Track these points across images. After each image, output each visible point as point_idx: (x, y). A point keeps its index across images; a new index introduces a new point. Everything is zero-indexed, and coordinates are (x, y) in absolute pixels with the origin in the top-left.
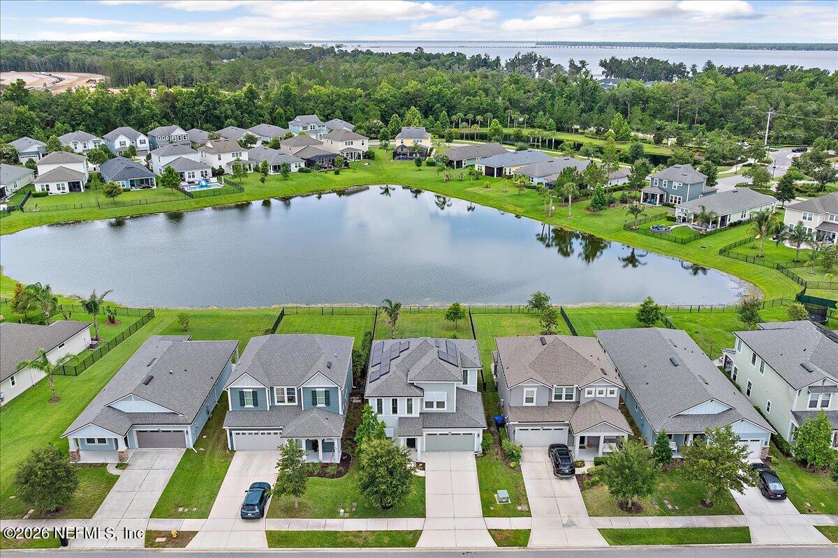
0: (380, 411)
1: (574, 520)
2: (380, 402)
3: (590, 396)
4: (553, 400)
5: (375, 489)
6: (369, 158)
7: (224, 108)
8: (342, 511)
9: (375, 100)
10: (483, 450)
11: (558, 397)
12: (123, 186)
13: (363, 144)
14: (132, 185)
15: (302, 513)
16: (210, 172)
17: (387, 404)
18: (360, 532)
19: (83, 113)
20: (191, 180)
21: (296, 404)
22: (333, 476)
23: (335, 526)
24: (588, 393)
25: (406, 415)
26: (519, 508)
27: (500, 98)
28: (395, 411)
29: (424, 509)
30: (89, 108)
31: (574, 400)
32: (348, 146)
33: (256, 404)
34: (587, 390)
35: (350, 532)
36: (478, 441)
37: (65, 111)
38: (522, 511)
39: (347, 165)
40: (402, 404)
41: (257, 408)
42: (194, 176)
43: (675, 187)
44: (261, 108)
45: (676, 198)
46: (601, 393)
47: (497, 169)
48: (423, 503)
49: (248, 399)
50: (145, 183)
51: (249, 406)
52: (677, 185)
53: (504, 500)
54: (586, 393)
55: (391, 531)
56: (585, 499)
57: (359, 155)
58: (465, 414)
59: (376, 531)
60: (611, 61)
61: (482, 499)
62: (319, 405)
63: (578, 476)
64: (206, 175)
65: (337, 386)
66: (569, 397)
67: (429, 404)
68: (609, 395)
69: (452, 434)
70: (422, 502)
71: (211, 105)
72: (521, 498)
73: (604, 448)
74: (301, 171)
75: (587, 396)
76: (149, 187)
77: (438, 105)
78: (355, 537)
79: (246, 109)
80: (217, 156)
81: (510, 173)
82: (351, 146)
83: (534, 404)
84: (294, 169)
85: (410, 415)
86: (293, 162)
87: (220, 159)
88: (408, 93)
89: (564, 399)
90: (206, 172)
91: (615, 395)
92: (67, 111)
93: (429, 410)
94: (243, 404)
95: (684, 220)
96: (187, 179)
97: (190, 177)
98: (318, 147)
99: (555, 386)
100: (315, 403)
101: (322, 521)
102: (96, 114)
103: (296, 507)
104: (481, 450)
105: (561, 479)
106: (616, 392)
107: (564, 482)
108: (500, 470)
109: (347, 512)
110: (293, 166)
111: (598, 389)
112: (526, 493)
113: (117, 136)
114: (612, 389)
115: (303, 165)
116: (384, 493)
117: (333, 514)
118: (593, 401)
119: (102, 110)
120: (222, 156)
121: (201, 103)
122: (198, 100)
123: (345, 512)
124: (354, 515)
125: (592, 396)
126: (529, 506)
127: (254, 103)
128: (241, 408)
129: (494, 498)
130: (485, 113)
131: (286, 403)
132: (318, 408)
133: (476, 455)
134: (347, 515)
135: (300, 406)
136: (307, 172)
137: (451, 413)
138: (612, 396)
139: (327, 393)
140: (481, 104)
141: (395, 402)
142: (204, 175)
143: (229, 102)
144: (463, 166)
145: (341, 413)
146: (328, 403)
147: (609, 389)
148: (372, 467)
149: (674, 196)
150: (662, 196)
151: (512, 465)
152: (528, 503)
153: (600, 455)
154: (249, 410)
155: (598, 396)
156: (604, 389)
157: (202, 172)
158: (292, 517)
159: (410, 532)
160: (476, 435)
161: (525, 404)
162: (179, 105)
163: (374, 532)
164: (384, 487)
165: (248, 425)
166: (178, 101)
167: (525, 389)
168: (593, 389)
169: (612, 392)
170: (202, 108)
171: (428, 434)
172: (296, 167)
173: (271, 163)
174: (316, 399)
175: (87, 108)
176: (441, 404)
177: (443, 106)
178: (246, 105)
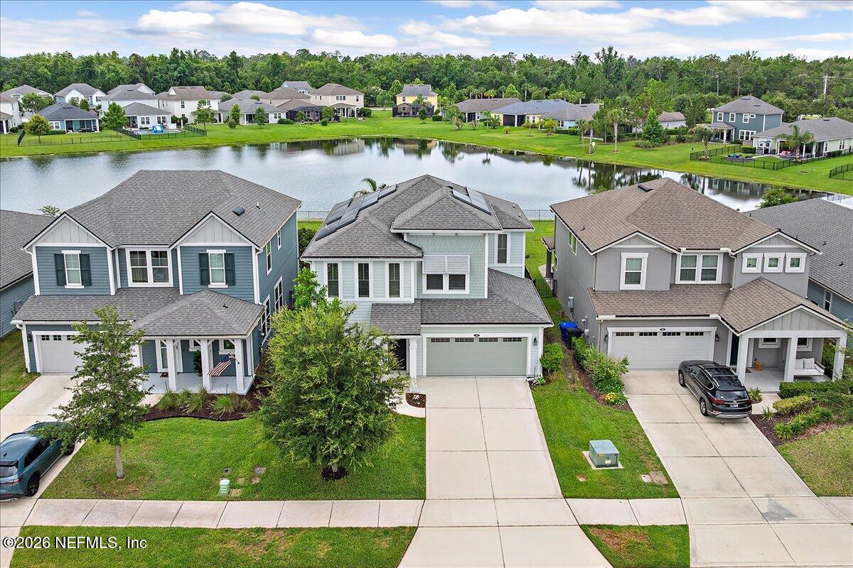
0: (333, 288)
1: (784, 503)
2: (333, 270)
3: (752, 270)
4: (678, 281)
5: (299, 422)
6: (365, 115)
7: (202, 75)
8: (225, 482)
9: (376, 72)
10: (544, 370)
11: (687, 274)
12: (57, 127)
13: (357, 100)
14: (70, 128)
15: (131, 488)
16: (169, 119)
17: (348, 276)
18: (259, 530)
19: (39, 76)
20: (143, 126)
21: (170, 284)
22: (225, 417)
23: (201, 516)
24: (749, 265)
25: (387, 299)
26: (646, 479)
27: (516, 72)
28: (364, 291)
29: (423, 480)
30: (46, 70)
31: (719, 280)
32: (339, 102)
33: (87, 281)
34: (746, 256)
35: (236, 531)
36: (534, 353)
37: (17, 73)
38: (653, 485)
39: (337, 119)
40: (379, 276)
41: (91, 291)
42: (148, 123)
43: (746, 120)
44: (246, 78)
45: (748, 133)
46: (774, 262)
47: (518, 116)
48: (421, 468)
49: (73, 268)
50: (86, 127)
51: (74, 285)
52: (749, 117)
53: (608, 462)
54: (745, 262)
55: (338, 529)
56: (792, 463)
57: (353, 112)
58: (506, 301)
59: (301, 529)
60: (629, 59)
61: (555, 461)
62: (212, 285)
63: (755, 419)
64: (164, 121)
65: (248, 244)
66: (709, 274)
67: (434, 281)
68: (789, 269)
69: (481, 340)
70: (416, 465)
71: (187, 71)
72: (644, 458)
73: (794, 368)
74: (281, 122)
75: (745, 269)
76: (90, 131)
77: (445, 79)
78: (245, 543)
79: (228, 78)
80: (179, 103)
81: (534, 121)
82: (343, 102)
83: (641, 286)
84: (272, 119)
85: (394, 300)
86: (271, 112)
87: (183, 107)
88: (412, 66)
89: (698, 280)
90: (164, 118)
91: (801, 269)
92: (20, 74)
93: (434, 293)
94: (61, 281)
95: (766, 151)
96: (139, 124)
97: (143, 123)
98: (305, 100)
99: (683, 249)
100: (205, 280)
101: (172, 506)
102: (54, 78)
103: (119, 474)
104: (539, 372)
105: (724, 421)
106: (803, 263)
107: (730, 430)
108: (582, 407)
109: (239, 487)
110: (271, 116)
111: (768, 256)
112: (652, 448)
113: (70, 91)
114: (796, 255)
115: (284, 116)
116: (323, 432)
117: (205, 491)
118: (759, 280)
119: (62, 74)
120: (186, 103)
121: (175, 69)
122: (174, 65)
123: (232, 487)
124: (254, 493)
125: (757, 270)
126: (666, 475)
127: (237, 72)
128: (58, 290)
129: (581, 457)
130: (498, 87)
131: (151, 283)
132: (212, 290)
133: (531, 383)
134: (235, 492)
135: (176, 287)
136: (287, 123)
137: (478, 300)
138: (795, 270)
139: (229, 258)
140: (494, 78)
141: (364, 270)
142: (162, 122)
143: (208, 69)
144: (476, 119)
145: (257, 300)
146: (231, 280)
147: (790, 256)
148: (293, 366)
149: (745, 131)
150: (729, 133)
151: (610, 396)
152: (663, 469)
153: (789, 378)
154: (74, 294)
155: (768, 269)
156: (781, 256)
157: (159, 118)
158: (104, 496)
159: (386, 531)
160: (530, 341)
161: (624, 286)
162: (149, 70)
163: (293, 531)
164: (320, 414)
165: (63, 318)
166: (149, 66)
167: (625, 256)
168: (759, 256)
169: (796, 263)
170: (176, 73)
171: (433, 340)
172: (275, 118)
173: (244, 112)
174: (208, 270)
175: (42, 70)
176: (458, 281)
177: (452, 79)
178: (228, 73)
